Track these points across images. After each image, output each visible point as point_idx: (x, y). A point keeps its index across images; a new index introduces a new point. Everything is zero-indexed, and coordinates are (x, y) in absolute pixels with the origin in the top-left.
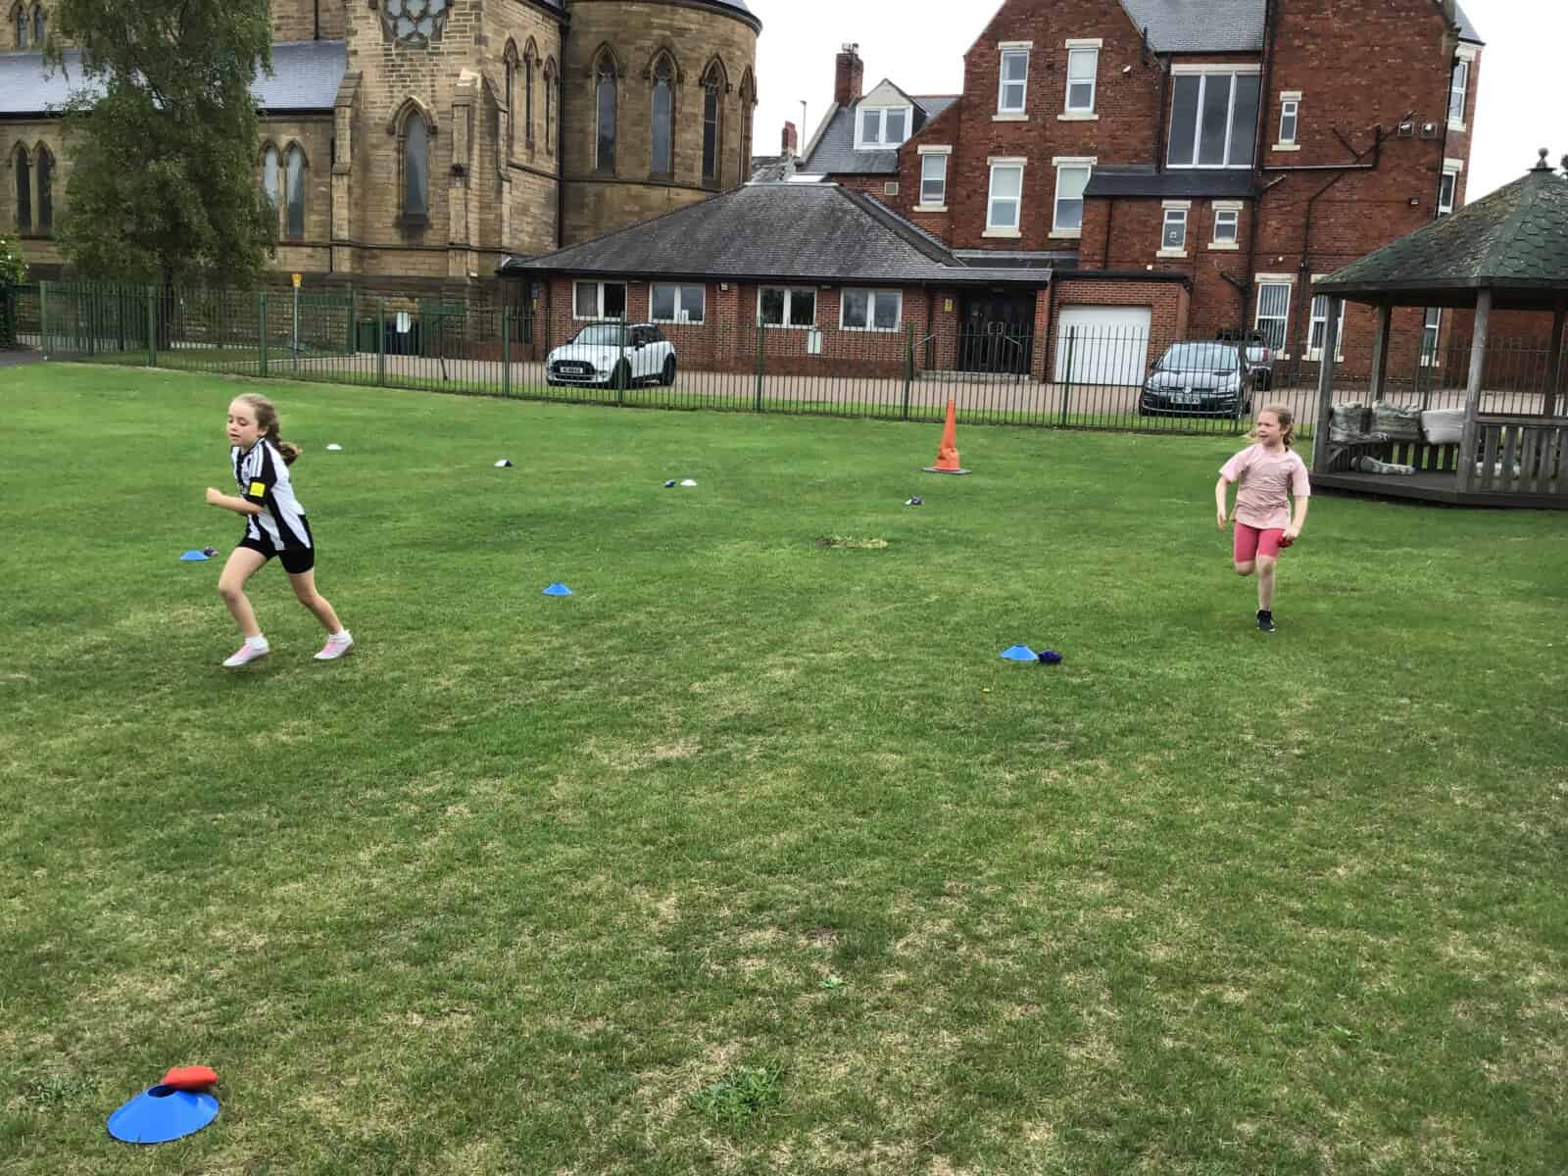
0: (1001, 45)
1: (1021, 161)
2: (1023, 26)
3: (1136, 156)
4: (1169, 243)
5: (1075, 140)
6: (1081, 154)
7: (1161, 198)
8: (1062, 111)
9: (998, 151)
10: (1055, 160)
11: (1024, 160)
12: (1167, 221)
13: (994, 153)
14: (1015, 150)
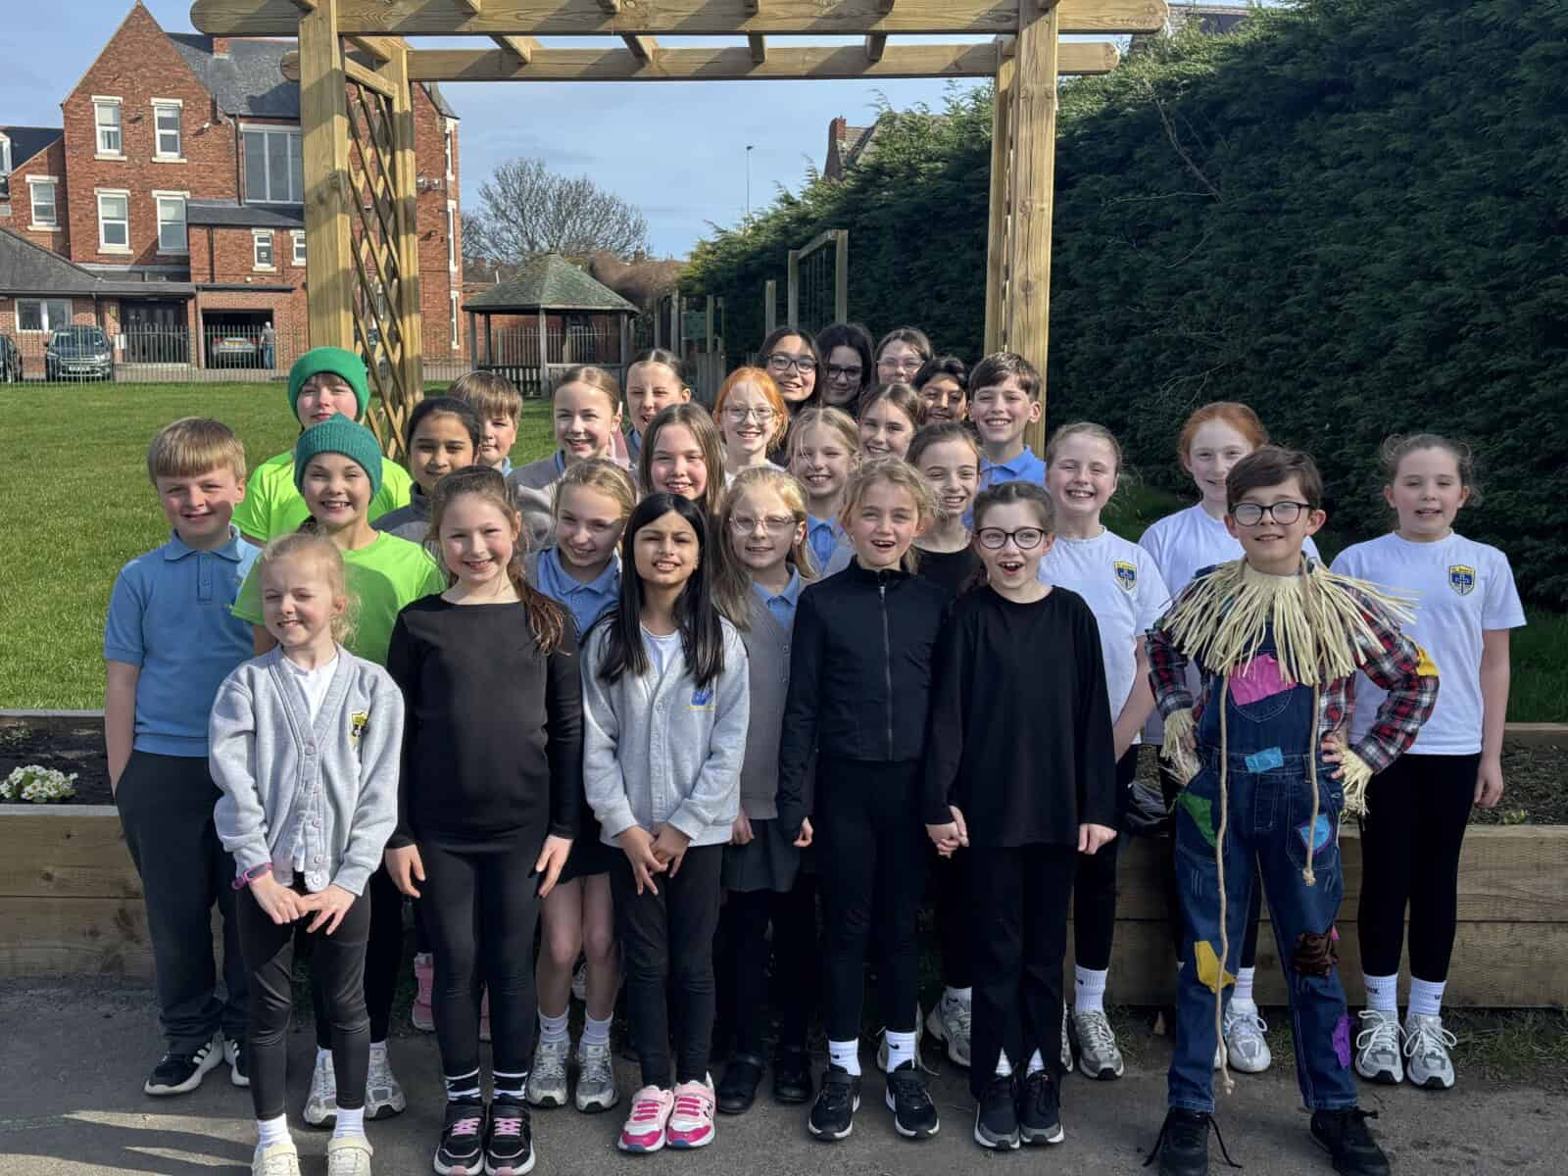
0: (93, 97)
1: (124, 193)
2: (112, 84)
3: (222, 192)
4: (260, 260)
5: (168, 177)
6: (174, 189)
7: (249, 227)
8: (155, 155)
9: (104, 184)
10: (155, 193)
11: (128, 192)
12: (257, 244)
13: (97, 186)
14: (117, 183)
